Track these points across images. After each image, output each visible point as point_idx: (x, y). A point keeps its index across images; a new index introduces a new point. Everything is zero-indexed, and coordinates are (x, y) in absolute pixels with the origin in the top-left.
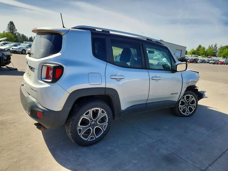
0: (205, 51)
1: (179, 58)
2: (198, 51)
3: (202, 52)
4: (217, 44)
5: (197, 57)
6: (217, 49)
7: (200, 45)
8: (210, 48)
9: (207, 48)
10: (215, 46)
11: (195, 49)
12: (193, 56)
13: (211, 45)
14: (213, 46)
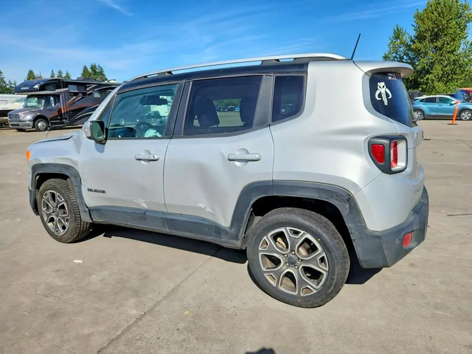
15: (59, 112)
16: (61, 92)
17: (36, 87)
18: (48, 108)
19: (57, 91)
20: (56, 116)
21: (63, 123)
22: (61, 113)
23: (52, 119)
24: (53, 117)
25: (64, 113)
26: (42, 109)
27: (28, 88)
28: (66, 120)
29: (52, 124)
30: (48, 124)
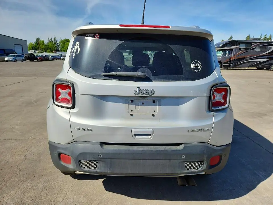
0: (46, 46)
1: (27, 55)
2: (38, 45)
3: (43, 47)
4: (56, 37)
5: (43, 53)
6: (57, 43)
7: (38, 38)
8: (50, 41)
9: (46, 42)
10: (55, 39)
11: (34, 43)
12: (36, 52)
13: (50, 39)
14: (53, 40)
15: (229, 59)
16: (234, 48)
17: (221, 45)
18: (224, 57)
19: (232, 47)
20: (228, 62)
21: (230, 66)
22: (231, 60)
23: (224, 63)
24: (225, 62)
25: (232, 60)
26: (220, 57)
27: (217, 46)
28: (232, 64)
29: (224, 66)
30: (221, 66)
